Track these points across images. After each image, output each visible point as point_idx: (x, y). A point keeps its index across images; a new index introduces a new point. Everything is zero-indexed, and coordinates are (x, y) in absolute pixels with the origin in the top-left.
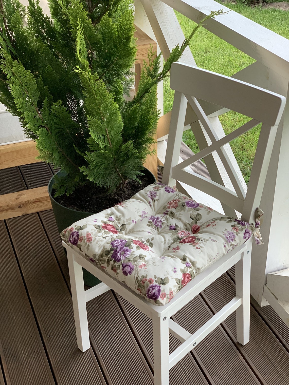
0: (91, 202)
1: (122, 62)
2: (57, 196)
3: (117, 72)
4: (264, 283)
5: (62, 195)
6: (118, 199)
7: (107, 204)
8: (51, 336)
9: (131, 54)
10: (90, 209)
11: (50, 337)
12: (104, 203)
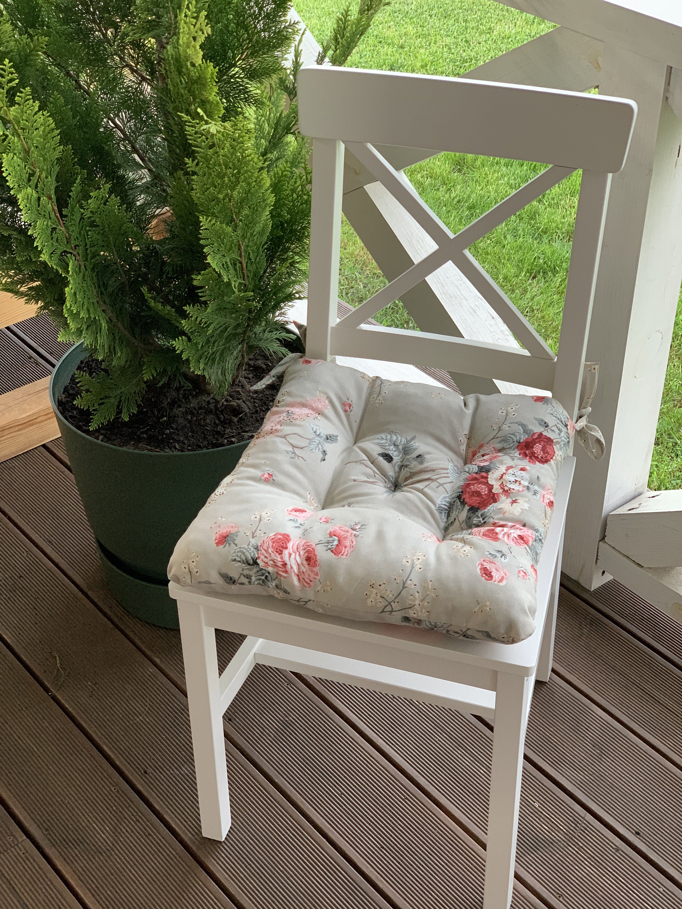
0: (174, 426)
1: (258, 61)
2: (99, 426)
3: (243, 89)
4: (598, 536)
5: (109, 421)
6: (239, 406)
7: (215, 423)
8: (150, 770)
9: (288, 39)
10: (178, 441)
11: (145, 772)
12: (208, 421)
